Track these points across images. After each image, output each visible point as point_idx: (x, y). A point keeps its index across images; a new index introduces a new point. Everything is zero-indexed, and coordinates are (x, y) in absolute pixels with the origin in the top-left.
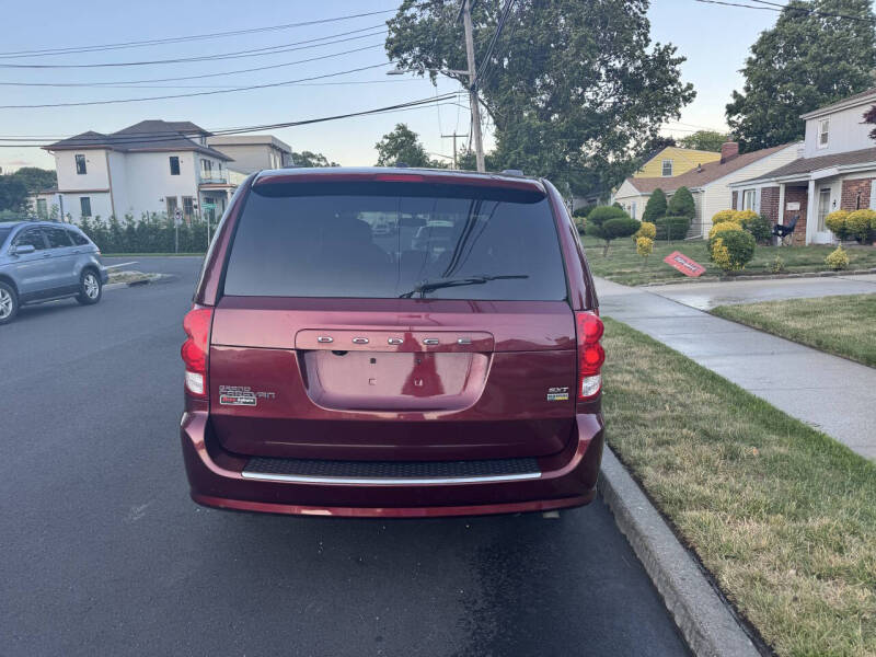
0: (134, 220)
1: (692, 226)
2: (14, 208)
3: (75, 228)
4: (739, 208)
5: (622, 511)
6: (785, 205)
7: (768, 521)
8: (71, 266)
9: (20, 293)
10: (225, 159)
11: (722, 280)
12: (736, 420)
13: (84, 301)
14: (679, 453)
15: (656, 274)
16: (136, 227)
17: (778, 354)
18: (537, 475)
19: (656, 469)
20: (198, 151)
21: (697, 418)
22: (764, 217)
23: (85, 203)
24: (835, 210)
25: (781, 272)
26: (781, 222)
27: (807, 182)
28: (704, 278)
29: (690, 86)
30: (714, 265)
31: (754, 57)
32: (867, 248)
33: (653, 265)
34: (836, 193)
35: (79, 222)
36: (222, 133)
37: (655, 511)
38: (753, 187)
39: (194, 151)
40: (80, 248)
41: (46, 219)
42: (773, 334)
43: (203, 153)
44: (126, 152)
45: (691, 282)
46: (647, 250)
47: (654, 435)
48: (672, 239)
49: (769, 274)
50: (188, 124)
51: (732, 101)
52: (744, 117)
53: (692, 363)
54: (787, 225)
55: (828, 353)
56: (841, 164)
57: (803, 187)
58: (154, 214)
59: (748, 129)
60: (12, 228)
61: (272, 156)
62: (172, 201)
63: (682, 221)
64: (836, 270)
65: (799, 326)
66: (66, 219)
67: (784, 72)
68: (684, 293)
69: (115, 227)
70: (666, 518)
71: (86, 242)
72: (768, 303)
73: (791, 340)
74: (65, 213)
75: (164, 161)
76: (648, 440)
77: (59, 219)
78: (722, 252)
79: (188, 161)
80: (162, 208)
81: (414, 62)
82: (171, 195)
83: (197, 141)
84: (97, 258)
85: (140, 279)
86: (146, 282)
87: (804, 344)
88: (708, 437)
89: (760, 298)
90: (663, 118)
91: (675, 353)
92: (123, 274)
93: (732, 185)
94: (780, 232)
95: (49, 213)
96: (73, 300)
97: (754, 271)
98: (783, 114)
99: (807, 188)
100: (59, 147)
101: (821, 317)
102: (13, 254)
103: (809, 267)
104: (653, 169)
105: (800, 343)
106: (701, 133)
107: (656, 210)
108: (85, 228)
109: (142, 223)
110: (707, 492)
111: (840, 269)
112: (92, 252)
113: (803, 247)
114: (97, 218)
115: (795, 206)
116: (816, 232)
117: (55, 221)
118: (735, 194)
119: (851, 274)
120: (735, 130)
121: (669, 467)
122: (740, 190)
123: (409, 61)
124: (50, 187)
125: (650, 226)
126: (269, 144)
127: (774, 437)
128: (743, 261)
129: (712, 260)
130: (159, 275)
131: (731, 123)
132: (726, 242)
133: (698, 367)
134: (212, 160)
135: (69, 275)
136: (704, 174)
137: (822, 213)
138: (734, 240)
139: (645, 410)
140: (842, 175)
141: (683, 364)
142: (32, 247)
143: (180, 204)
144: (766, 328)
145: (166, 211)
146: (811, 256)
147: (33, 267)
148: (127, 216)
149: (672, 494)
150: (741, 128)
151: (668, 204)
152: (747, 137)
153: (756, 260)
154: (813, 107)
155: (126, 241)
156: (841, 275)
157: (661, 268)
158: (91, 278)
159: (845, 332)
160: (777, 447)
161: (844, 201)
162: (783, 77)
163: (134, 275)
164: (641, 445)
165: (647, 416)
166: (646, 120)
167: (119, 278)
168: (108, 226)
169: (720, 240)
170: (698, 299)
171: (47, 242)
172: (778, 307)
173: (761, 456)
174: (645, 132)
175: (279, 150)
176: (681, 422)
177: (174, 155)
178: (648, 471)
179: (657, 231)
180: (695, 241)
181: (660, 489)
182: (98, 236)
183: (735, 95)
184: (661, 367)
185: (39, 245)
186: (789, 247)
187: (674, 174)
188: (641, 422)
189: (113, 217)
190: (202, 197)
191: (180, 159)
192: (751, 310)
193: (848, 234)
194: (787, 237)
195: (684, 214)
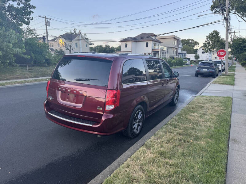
10: (160, 43)
18: (91, 125)
39: (152, 41)
43: (154, 41)
44: (136, 42)
50: (152, 34)
61: (174, 41)
62: (145, 54)
75: (145, 43)
79: (150, 44)
81: (220, 10)
82: (145, 52)
83: (153, 38)
100: (122, 41)
123: (218, 11)
126: (173, 38)
134: (157, 43)
175: (176, 39)
190: (153, 53)
191: (148, 43)
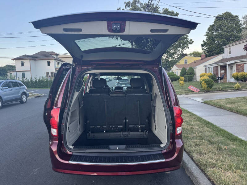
0: (37, 79)
1: (194, 78)
2: (3, 76)
3: (20, 82)
4: (207, 72)
5: (188, 169)
6: (220, 71)
7: (235, 172)
8: (18, 93)
9: (3, 101)
10: (63, 61)
11: (205, 93)
12: (218, 137)
13: (22, 102)
14: (203, 148)
15: (186, 91)
16: (37, 81)
17: (226, 115)
18: (164, 160)
19: (196, 153)
20: (55, 59)
21: (207, 136)
22: (214, 75)
23: (23, 74)
24: (234, 72)
25: (222, 90)
26: (219, 76)
27: (226, 65)
28: (200, 92)
29: (191, 40)
30: (202, 88)
31: (208, 31)
32: (244, 83)
33: (184, 89)
34: (234, 68)
35: (21, 80)
36: (62, 54)
37: (198, 168)
38: (211, 66)
39: (54, 59)
40: (21, 87)
41: (12, 79)
42: (223, 109)
43: (57, 60)
44: (35, 60)
45: (196, 94)
46: (183, 85)
47: (194, 142)
48: (188, 81)
49: (218, 91)
50: (53, 52)
51: (203, 43)
52: (206, 47)
53: (201, 118)
54: (221, 77)
55: (241, 114)
56: (235, 60)
57: (225, 66)
58: (43, 77)
59: (207, 50)
60: (2, 82)
62: (48, 73)
63: (191, 76)
64: (237, 89)
65: (230, 106)
66: (18, 79)
67: (216, 35)
68: (195, 97)
69: (32, 81)
70: (202, 170)
71: (23, 85)
72: (220, 100)
73: (229, 111)
74: (17, 77)
75: (46, 62)
76: (193, 144)
77: (16, 79)
78: (205, 85)
79: (52, 62)
80: (45, 75)
82: (48, 71)
83: (55, 57)
84: (26, 90)
85: (38, 95)
86: (40, 96)
87: (233, 112)
88: (211, 143)
89: (217, 98)
90: (184, 48)
91: (196, 115)
92: (33, 94)
93: (205, 66)
94: (220, 79)
95: (13, 77)
96: (19, 102)
97: (214, 90)
98: (217, 46)
99: (226, 66)
100: (16, 59)
101: (236, 104)
102: (2, 90)
103: (229, 89)
104: (182, 62)
105: (231, 111)
106: (195, 52)
107: (183, 73)
108: (23, 81)
109: (39, 80)
110: (214, 162)
111: (238, 89)
112: (25, 88)
113: (226, 83)
114: (27, 78)
115: (223, 71)
116: (230, 79)
117: (14, 80)
118: (206, 68)
119: (242, 90)
120: (204, 51)
121: (200, 153)
122: (207, 67)
124: (13, 70)
125: (182, 78)
127: (231, 142)
128: (211, 87)
129: (202, 87)
130: (44, 94)
131: (203, 49)
132: (205, 82)
133: (203, 120)
134: (59, 62)
135: (18, 95)
136: (196, 63)
137: (231, 74)
138: (208, 82)
139: (190, 134)
140: (235, 63)
141: (199, 119)
142: (7, 87)
143: (50, 74)
144: (221, 107)
145: (46, 76)
146: (229, 85)
147: (7, 93)
148: (35, 78)
149: (203, 163)
150: (206, 50)
151: (187, 71)
152: (207, 53)
153: (214, 87)
154: (225, 44)
155: (34, 85)
156: (239, 91)
157: (187, 89)
158: (24, 96)
159: (244, 108)
160: (233, 146)
161: (237, 70)
162: (217, 37)
163: (36, 94)
164: (191, 146)
165: (191, 136)
166: (180, 49)
167: (32, 95)
168: (30, 81)
169: (204, 82)
170: (199, 98)
171: (12, 85)
172: (223, 100)
173: (228, 149)
174: (180, 52)
176: (202, 138)
177: (49, 60)
178: (194, 154)
179: (185, 79)
180: (195, 82)
181: (199, 161)
182: (27, 84)
183: (204, 41)
184: (192, 120)
185: (9, 87)
186: (222, 83)
187: (188, 63)
188: (189, 138)
189: (31, 78)
190: (56, 72)
191: (50, 62)
192: (216, 102)
193: (239, 79)
194: (222, 80)
195: (191, 74)
